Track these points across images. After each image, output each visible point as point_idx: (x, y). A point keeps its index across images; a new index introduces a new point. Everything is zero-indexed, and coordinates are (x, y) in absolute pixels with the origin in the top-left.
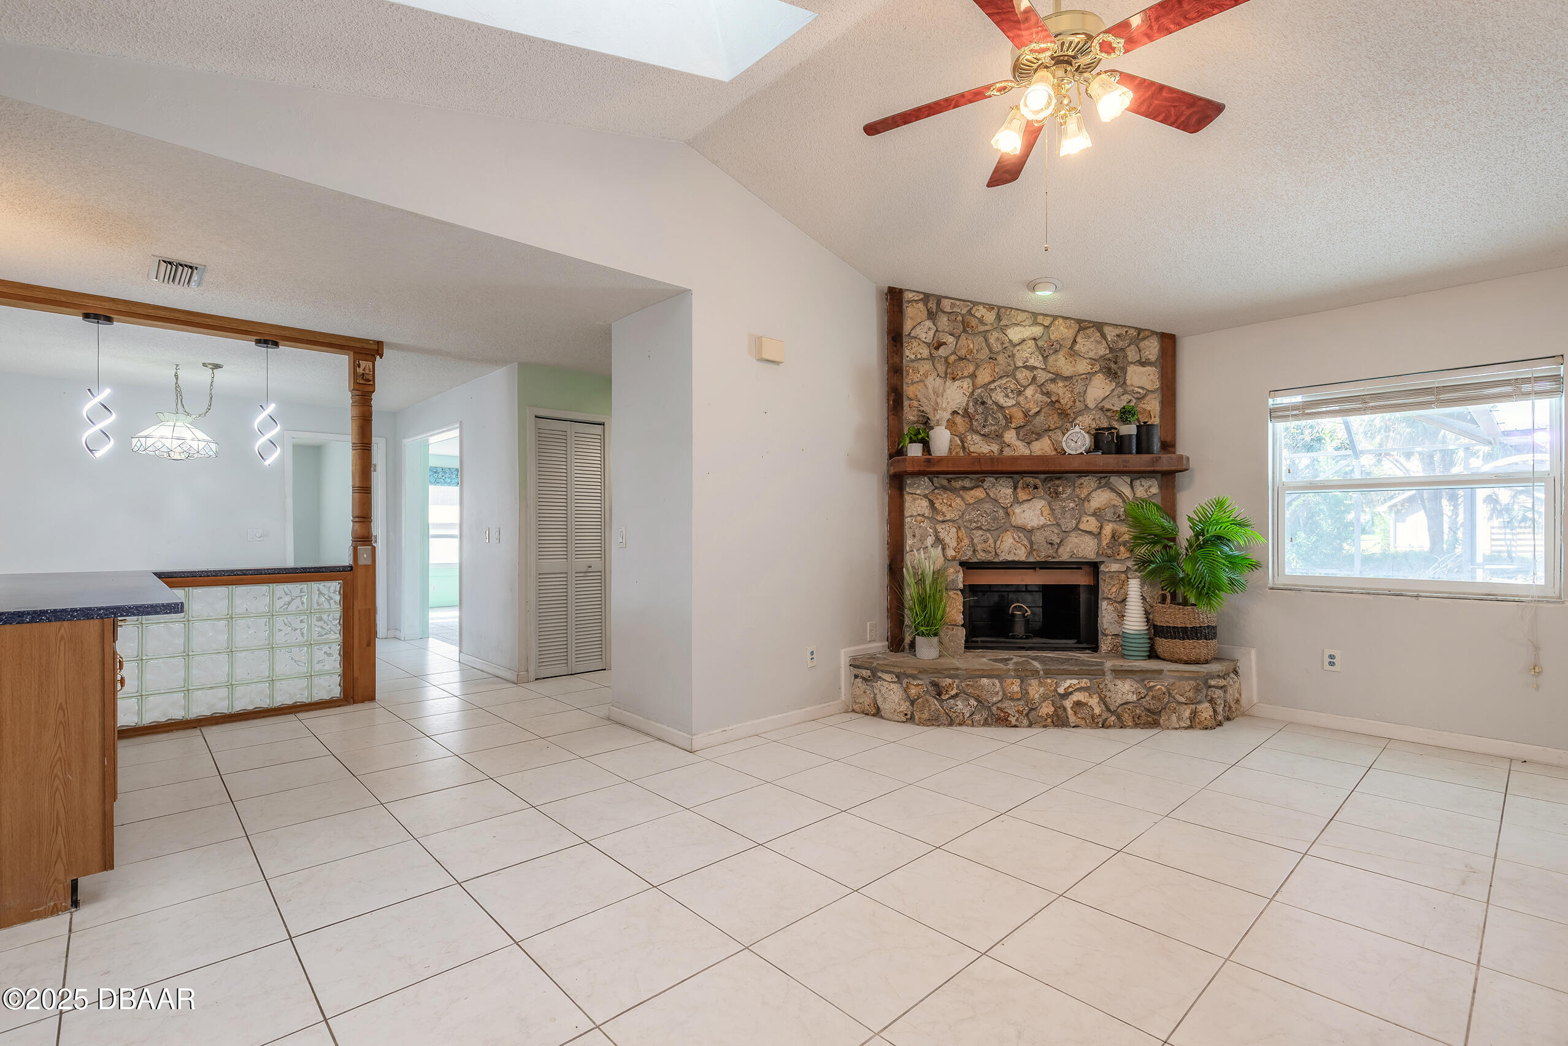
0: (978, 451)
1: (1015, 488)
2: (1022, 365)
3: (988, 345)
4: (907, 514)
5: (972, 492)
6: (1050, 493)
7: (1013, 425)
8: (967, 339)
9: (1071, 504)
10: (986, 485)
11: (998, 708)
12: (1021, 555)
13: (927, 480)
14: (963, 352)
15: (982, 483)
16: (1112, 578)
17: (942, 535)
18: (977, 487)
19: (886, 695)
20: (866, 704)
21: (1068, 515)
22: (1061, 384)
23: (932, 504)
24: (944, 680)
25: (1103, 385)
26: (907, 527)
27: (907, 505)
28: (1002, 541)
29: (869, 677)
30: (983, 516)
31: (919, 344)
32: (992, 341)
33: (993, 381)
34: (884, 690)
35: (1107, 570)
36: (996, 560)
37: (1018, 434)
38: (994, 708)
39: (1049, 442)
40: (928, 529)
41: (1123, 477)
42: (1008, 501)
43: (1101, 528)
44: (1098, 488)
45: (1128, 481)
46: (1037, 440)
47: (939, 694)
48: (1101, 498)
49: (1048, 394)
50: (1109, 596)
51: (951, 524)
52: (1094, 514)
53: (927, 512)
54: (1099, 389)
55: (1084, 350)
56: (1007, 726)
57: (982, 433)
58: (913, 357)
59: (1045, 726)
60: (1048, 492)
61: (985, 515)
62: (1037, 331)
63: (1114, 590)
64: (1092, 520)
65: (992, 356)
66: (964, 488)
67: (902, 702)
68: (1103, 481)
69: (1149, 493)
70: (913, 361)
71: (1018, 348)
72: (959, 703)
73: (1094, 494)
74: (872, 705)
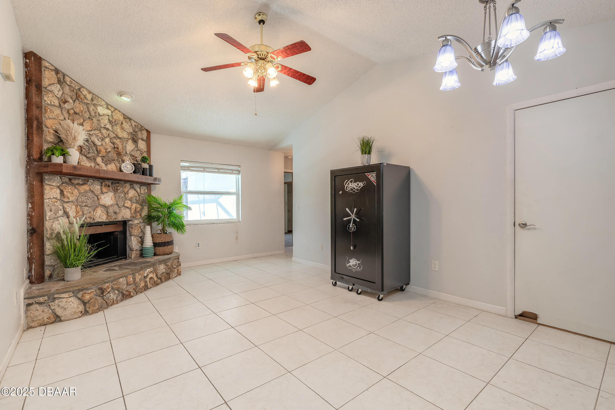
0: (84, 165)
1: (101, 186)
2: (103, 127)
3: (89, 111)
4: (45, 197)
5: (83, 186)
6: (115, 190)
7: (100, 155)
8: (79, 104)
9: (122, 195)
10: (89, 183)
11: (126, 291)
12: (104, 218)
13: (59, 178)
14: (77, 110)
15: (87, 182)
16: (135, 226)
17: (68, 210)
18: (85, 184)
19: (66, 306)
20: (45, 318)
21: (121, 200)
22: (118, 140)
23: (62, 192)
24: (105, 285)
25: (131, 145)
26: (45, 205)
27: (46, 192)
28: (96, 212)
29: (45, 300)
30: (89, 200)
31: (53, 96)
32: (91, 109)
33: (91, 130)
34: (62, 304)
35: (134, 223)
36: (93, 222)
37: (103, 160)
38: (124, 291)
39: (115, 166)
40: (59, 206)
41: (138, 185)
42: (98, 192)
43: (132, 205)
44: (131, 188)
45: (139, 186)
46: (110, 164)
47: (102, 294)
48: (132, 193)
49: (113, 143)
50: (134, 234)
51: (72, 203)
52: (129, 200)
53: (59, 197)
54: (130, 146)
55: (126, 128)
56: (129, 298)
57: (88, 156)
58: (49, 102)
59: (141, 292)
60: (114, 189)
61: (89, 199)
62: (109, 112)
63: (136, 231)
64: (129, 202)
65: (90, 117)
66: (78, 184)
67: (79, 306)
68: (132, 186)
69: (145, 192)
70: (48, 104)
71: (101, 117)
72: (111, 294)
73: (130, 191)
74: (52, 317)
